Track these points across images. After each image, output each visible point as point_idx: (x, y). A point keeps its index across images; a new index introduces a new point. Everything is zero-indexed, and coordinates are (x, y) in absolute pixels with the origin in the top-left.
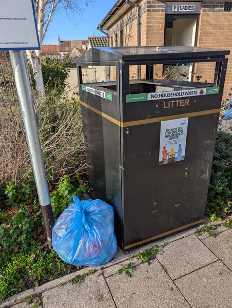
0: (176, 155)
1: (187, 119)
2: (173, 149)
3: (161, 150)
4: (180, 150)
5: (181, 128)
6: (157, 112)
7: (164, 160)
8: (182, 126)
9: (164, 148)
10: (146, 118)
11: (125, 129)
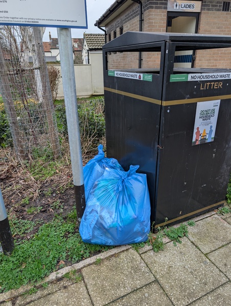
0: (207, 136)
1: (219, 101)
2: (205, 130)
3: (195, 131)
4: (211, 131)
5: (214, 110)
6: (195, 93)
7: (197, 140)
8: (214, 108)
9: (198, 128)
10: (184, 98)
11: (166, 107)
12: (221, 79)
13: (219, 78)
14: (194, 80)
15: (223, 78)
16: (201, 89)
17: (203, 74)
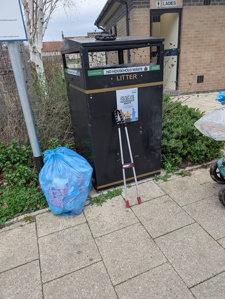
0: (131, 116)
1: (137, 89)
2: (128, 112)
4: (134, 113)
5: (133, 96)
6: (112, 83)
8: (133, 94)
9: (121, 111)
10: (104, 88)
11: (89, 95)
12: (134, 71)
13: (132, 71)
14: (109, 74)
15: (137, 71)
16: (118, 80)
17: (117, 69)
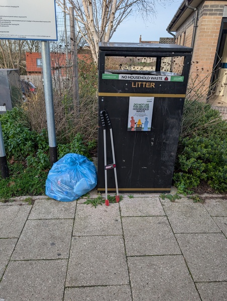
1: (153, 98)
2: (140, 120)
4: (147, 122)
7: (132, 127)
8: (148, 103)
9: (132, 118)
12: (152, 80)
14: (124, 79)
15: (155, 80)
16: (133, 86)
17: (133, 75)
